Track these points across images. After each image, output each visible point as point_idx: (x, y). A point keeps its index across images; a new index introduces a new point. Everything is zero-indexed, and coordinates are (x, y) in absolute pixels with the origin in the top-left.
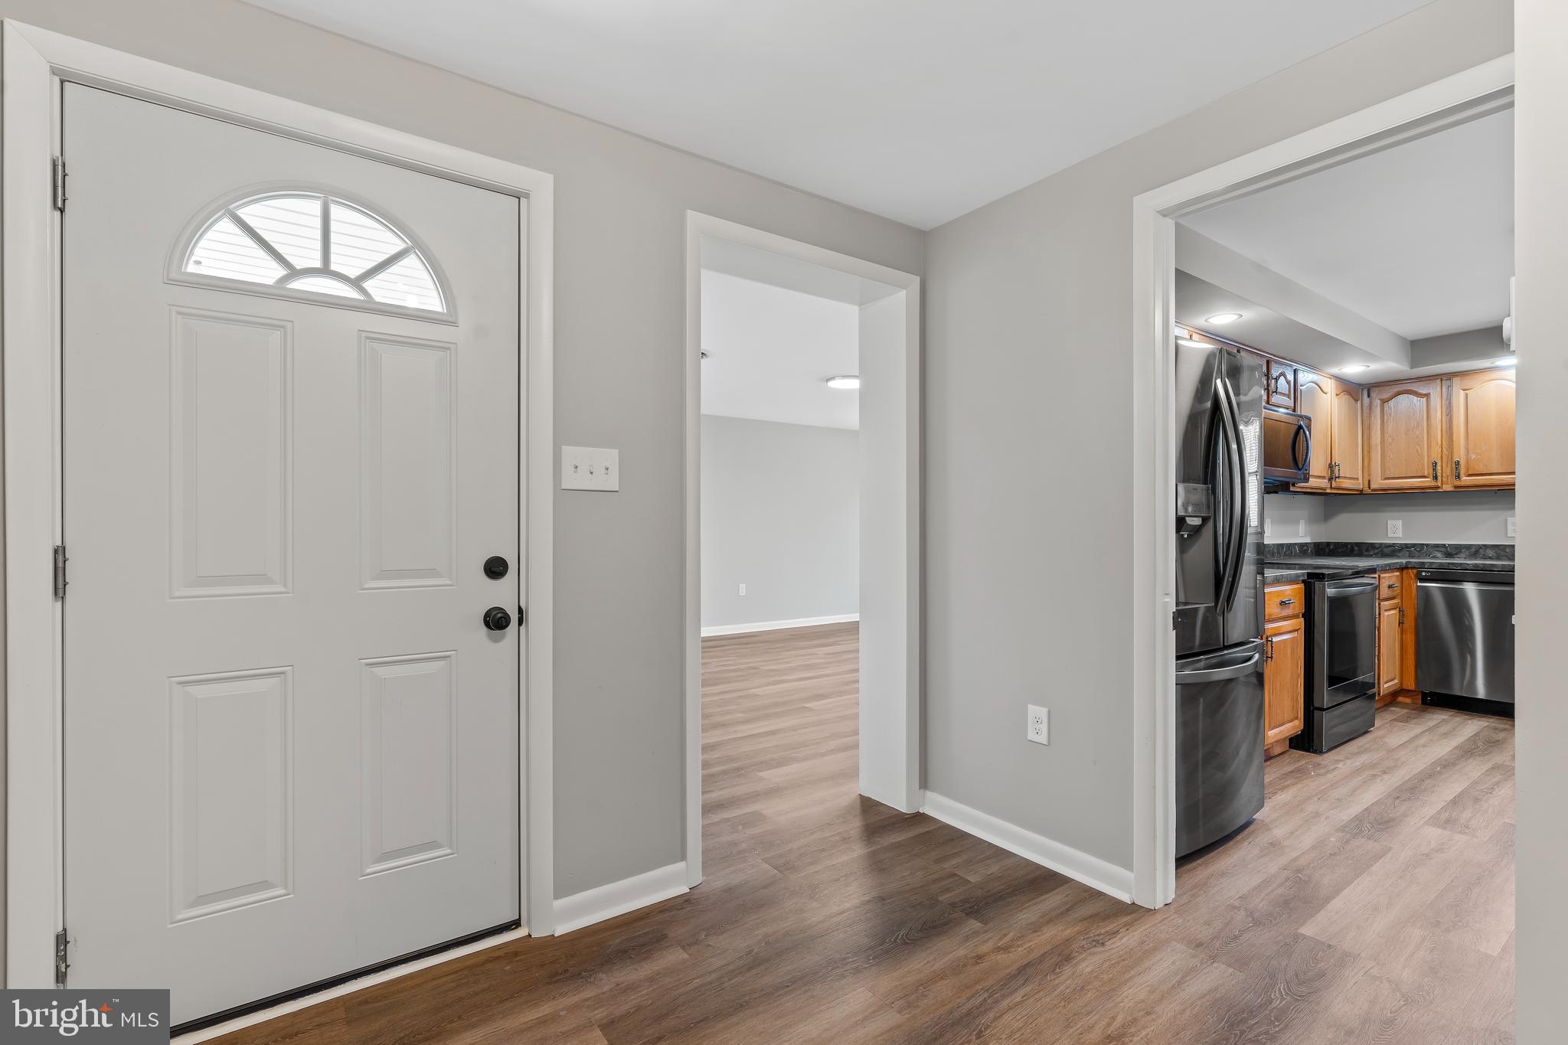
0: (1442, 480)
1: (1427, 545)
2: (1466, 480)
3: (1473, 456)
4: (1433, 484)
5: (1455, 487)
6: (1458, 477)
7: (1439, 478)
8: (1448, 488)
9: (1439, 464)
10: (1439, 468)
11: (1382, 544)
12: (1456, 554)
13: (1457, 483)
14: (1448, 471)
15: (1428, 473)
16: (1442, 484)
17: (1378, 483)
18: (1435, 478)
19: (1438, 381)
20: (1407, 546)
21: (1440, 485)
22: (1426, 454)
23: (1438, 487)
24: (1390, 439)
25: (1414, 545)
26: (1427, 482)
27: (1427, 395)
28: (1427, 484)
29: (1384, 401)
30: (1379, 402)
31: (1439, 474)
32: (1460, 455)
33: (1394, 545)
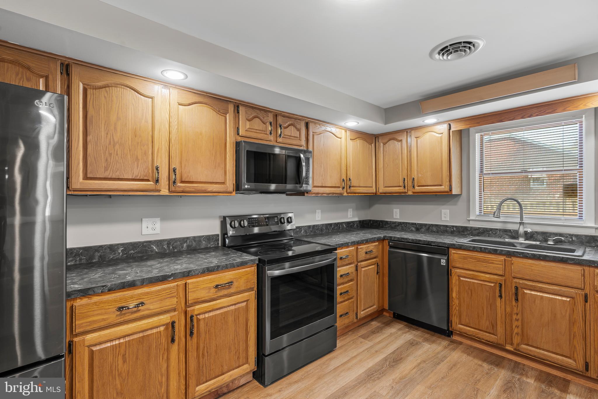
0: (408, 189)
1: (409, 223)
2: (417, 189)
3: (420, 175)
4: (404, 191)
5: (414, 193)
6: (414, 187)
7: (406, 187)
8: (410, 193)
9: (406, 180)
10: (406, 181)
11: (391, 221)
12: (420, 229)
13: (414, 191)
14: (410, 184)
15: (402, 185)
16: (408, 191)
17: (382, 189)
18: (405, 187)
19: (405, 133)
20: (400, 224)
21: (407, 192)
22: (401, 174)
23: (406, 193)
24: (386, 165)
25: (404, 223)
26: (401, 189)
27: (401, 141)
28: (401, 191)
29: (384, 144)
30: (382, 144)
31: (406, 185)
32: (415, 175)
33: (395, 223)
